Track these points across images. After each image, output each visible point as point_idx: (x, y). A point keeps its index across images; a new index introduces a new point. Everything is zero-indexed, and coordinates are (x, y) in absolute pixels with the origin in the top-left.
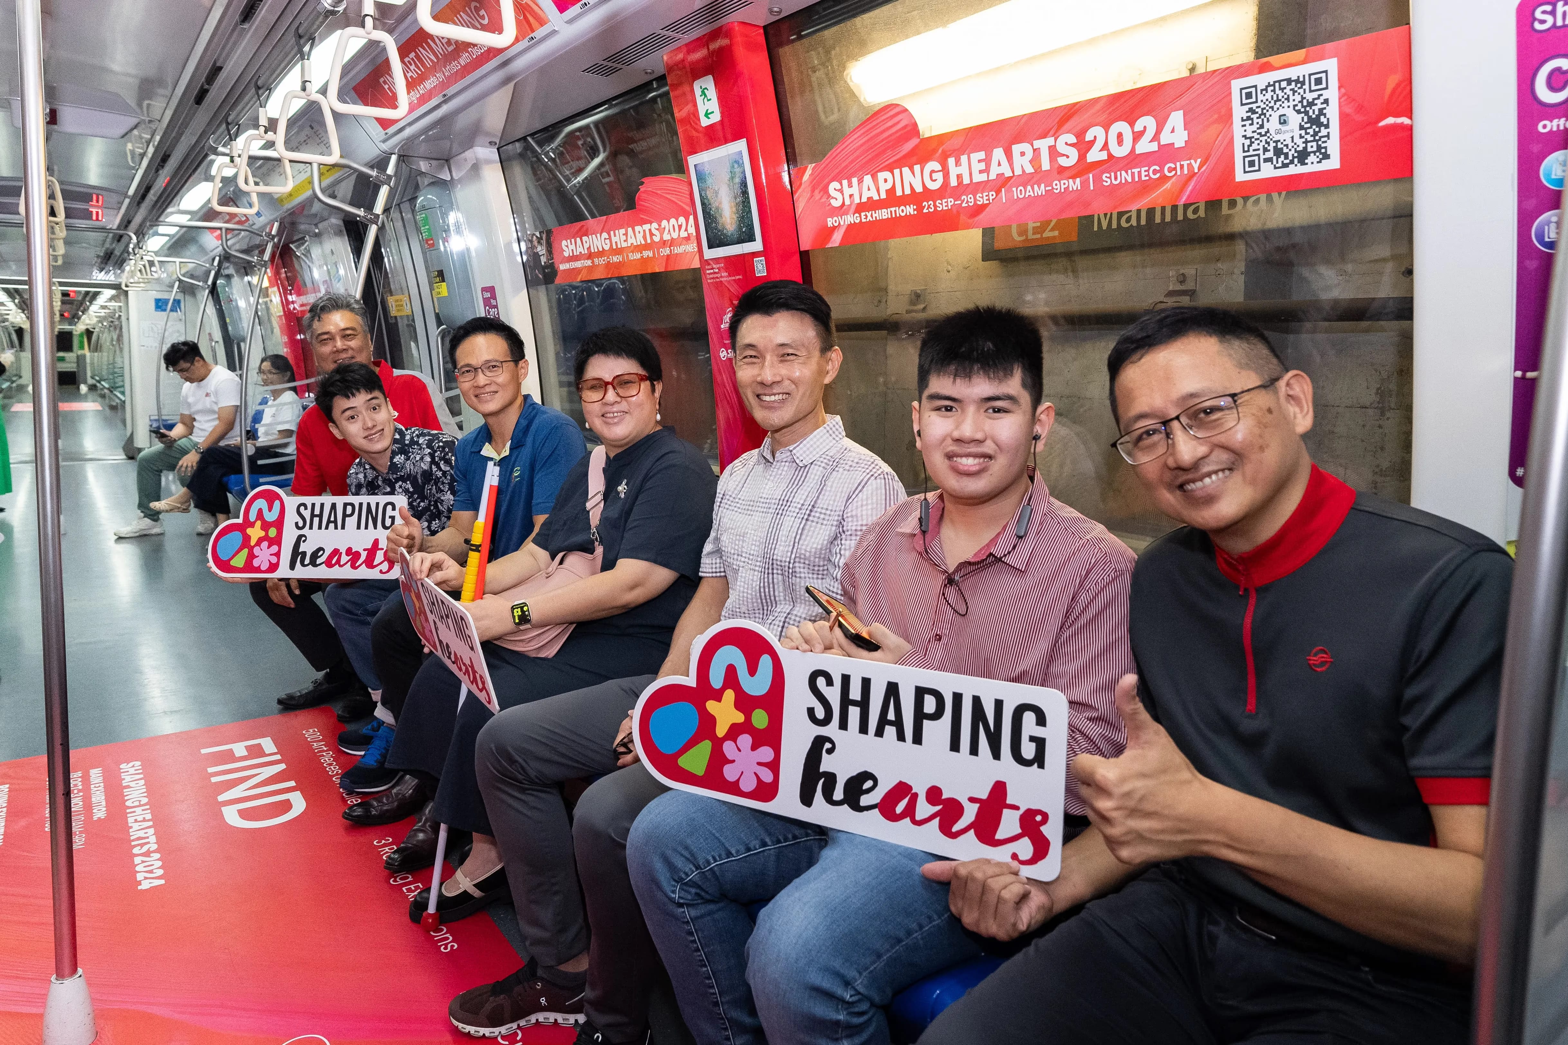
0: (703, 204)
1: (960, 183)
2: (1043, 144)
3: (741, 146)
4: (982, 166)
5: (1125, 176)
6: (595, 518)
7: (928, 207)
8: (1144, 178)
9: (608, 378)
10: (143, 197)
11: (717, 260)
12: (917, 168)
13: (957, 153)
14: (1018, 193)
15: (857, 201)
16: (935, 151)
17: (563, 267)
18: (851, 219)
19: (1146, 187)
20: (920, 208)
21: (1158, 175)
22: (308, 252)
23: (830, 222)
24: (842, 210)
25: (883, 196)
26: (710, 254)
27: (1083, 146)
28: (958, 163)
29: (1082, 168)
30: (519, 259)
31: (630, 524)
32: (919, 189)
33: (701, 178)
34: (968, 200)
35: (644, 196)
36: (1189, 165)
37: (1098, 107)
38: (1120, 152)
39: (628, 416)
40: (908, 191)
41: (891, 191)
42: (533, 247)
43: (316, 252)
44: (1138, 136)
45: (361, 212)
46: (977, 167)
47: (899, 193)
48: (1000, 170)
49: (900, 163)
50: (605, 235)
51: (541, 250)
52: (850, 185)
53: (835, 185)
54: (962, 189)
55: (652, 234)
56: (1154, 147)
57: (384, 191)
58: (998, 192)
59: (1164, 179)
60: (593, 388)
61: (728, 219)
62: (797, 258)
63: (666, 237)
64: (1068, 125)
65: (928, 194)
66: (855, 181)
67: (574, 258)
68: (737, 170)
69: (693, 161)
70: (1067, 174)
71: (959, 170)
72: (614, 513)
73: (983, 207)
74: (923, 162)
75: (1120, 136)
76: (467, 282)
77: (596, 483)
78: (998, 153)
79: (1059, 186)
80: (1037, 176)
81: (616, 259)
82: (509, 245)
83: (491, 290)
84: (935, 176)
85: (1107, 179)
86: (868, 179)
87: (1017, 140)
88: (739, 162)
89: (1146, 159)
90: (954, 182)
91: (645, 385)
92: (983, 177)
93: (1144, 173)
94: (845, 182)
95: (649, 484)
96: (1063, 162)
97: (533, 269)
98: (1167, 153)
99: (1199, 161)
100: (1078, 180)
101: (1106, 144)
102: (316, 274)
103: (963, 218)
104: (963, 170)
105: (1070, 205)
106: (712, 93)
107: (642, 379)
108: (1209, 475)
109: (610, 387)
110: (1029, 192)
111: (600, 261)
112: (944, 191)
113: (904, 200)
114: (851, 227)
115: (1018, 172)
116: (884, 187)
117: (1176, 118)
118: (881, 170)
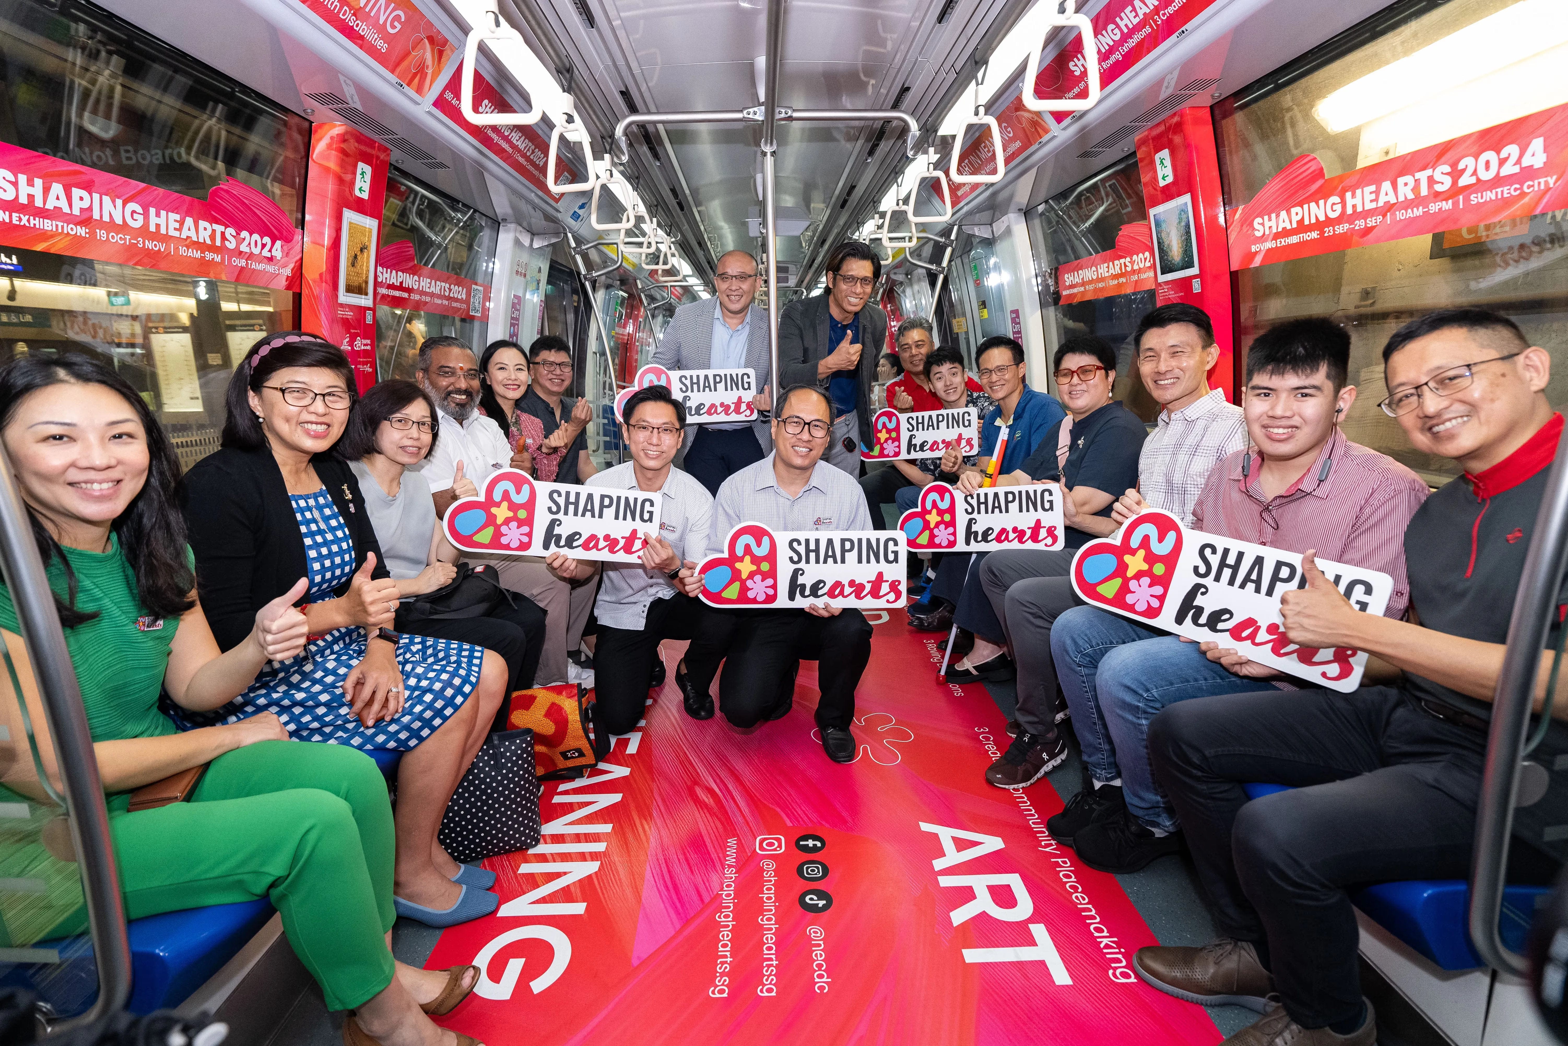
0: (1159, 243)
1: (1355, 211)
2: (1423, 176)
3: (1187, 198)
4: (1373, 196)
5: (1489, 195)
6: (1062, 461)
7: (1328, 231)
8: (1506, 195)
9: (1074, 368)
10: (811, 266)
11: (1167, 283)
12: (1321, 202)
13: (1353, 189)
14: (1400, 215)
15: (1274, 231)
16: (1336, 188)
17: (1065, 293)
18: (1270, 245)
19: (1507, 203)
20: (1322, 233)
21: (1518, 192)
22: (904, 292)
23: (1254, 248)
24: (1263, 238)
25: (1295, 225)
26: (1162, 278)
27: (1456, 174)
28: (1354, 196)
29: (1455, 192)
30: (1036, 289)
31: (1083, 465)
32: (1322, 218)
33: (1158, 224)
34: (1360, 224)
35: (1122, 239)
36: (1546, 182)
37: (1469, 142)
38: (1485, 176)
39: (1086, 394)
40: (1313, 221)
41: (1301, 222)
42: (1046, 280)
43: (908, 291)
44: (1502, 162)
45: (934, 267)
46: (1369, 197)
47: (1307, 222)
48: (1386, 199)
49: (1308, 200)
50: (1094, 268)
51: (1051, 282)
52: (1270, 220)
53: (1259, 220)
54: (1357, 215)
55: (1126, 266)
56: (1516, 169)
57: (949, 251)
58: (1384, 216)
59: (1523, 194)
60: (1065, 375)
61: (1176, 252)
62: (1228, 276)
63: (1136, 267)
64: (1443, 159)
65: (1329, 222)
66: (1273, 216)
67: (1072, 286)
68: (1184, 216)
69: (1152, 212)
70: (1442, 197)
71: (1354, 201)
72: (1074, 457)
73: (1373, 228)
74: (1326, 197)
75: (1487, 163)
76: (1002, 308)
77: (1064, 439)
78: (1386, 186)
79: (1434, 207)
80: (1418, 201)
81: (1100, 285)
82: (1029, 281)
83: (1016, 312)
84: (1335, 207)
85: (1475, 199)
86: (1283, 214)
87: (1402, 174)
88: (1183, 211)
89: (1510, 179)
90: (1349, 211)
91: (1100, 373)
92: (1373, 205)
93: (1507, 191)
94: (1266, 218)
95: (1098, 439)
96: (1438, 188)
97: (1045, 296)
98: (1528, 173)
99: (1555, 177)
100: (1450, 201)
101: (1475, 170)
102: (908, 305)
103: (1355, 238)
104: (1358, 201)
105: (1443, 221)
106: (1168, 162)
107: (1098, 368)
108: (1450, 420)
109: (1075, 375)
110: (1410, 214)
111: (1090, 287)
112: (1342, 218)
113: (1310, 228)
114: (1269, 250)
115: (1401, 198)
116: (1295, 219)
117: (1537, 144)
118: (1293, 206)
